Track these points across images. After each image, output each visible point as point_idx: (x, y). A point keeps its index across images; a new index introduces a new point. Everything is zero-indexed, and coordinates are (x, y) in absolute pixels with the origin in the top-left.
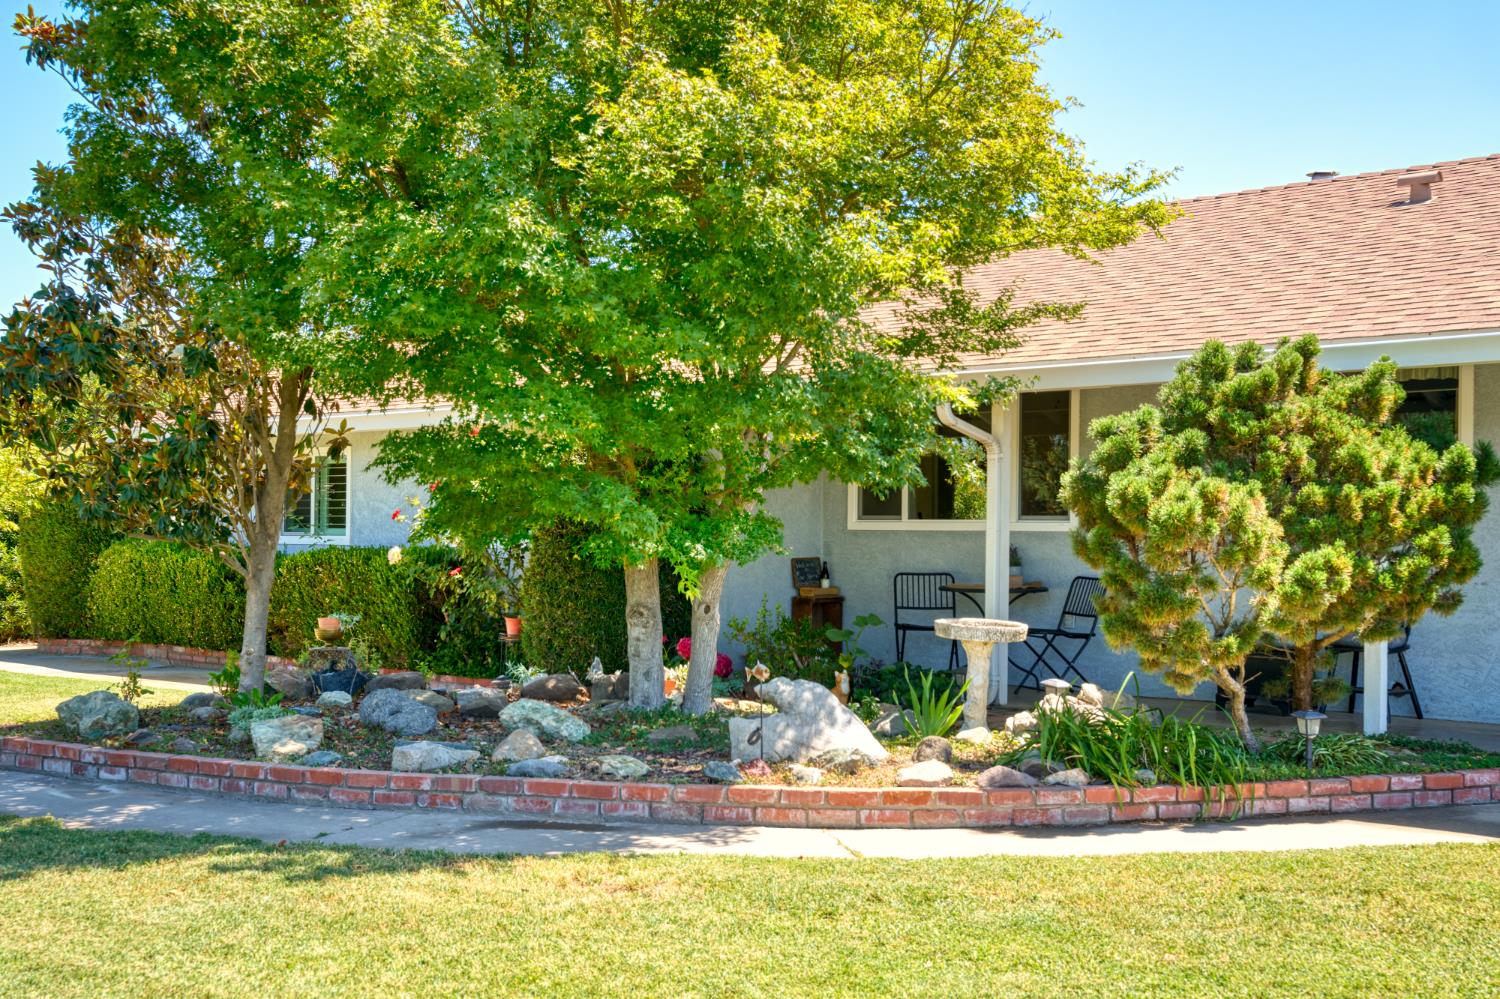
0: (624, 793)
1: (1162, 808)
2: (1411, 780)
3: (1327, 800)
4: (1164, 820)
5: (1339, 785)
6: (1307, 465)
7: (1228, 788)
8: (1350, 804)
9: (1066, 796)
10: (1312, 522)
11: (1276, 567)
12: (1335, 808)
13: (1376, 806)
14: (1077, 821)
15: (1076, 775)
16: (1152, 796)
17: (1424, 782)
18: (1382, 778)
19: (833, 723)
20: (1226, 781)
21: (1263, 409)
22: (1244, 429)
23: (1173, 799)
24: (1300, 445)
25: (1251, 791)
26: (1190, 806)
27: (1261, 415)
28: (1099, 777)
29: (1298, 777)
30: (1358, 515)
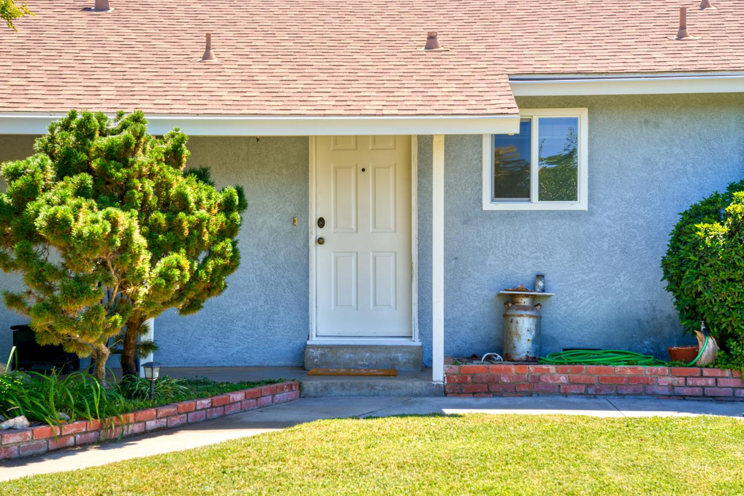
1: (78, 436)
2: (206, 402)
3: (165, 420)
4: (81, 445)
5: (172, 409)
6: (152, 200)
7: (114, 418)
8: (176, 421)
9: (21, 436)
10: (161, 237)
11: (147, 267)
12: (170, 425)
13: (190, 421)
14: (28, 453)
15: (21, 421)
16: (73, 429)
17: (212, 402)
18: (193, 402)
20: (114, 414)
21: (127, 161)
22: (120, 175)
23: (84, 430)
24: (149, 185)
25: (127, 419)
26: (93, 433)
27: (126, 165)
28: (35, 421)
29: (148, 407)
30: (186, 232)
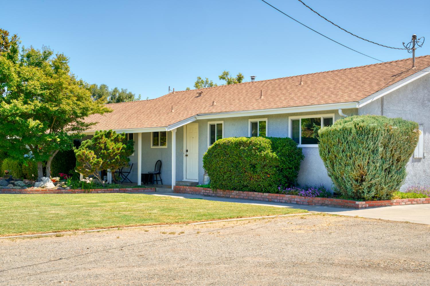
0: (12, 190)
1: (79, 192)
2: (117, 189)
5: (105, 190)
9: (65, 190)
16: (77, 190)
17: (119, 189)
18: (113, 189)
19: (49, 181)
25: (92, 190)
26: (83, 192)
